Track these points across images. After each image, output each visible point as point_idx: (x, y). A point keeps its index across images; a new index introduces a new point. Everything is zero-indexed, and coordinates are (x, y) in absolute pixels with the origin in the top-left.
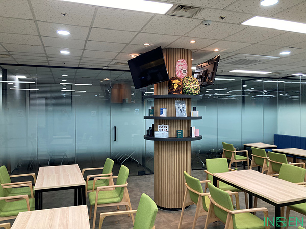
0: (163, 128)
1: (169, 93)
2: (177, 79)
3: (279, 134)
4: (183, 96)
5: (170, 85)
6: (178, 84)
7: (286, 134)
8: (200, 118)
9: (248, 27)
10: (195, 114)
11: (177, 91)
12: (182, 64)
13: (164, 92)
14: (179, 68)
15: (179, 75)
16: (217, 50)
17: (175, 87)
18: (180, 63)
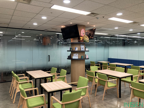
0: (76, 55)
1: (79, 42)
2: (82, 36)
3: (109, 58)
4: (83, 43)
5: (79, 39)
6: (82, 38)
7: (112, 58)
8: (88, 51)
9: (109, 20)
10: (87, 49)
11: (82, 41)
12: (83, 31)
13: (76, 41)
14: (82, 32)
15: (82, 35)
16: (94, 26)
17: (81, 39)
18: (82, 30)
